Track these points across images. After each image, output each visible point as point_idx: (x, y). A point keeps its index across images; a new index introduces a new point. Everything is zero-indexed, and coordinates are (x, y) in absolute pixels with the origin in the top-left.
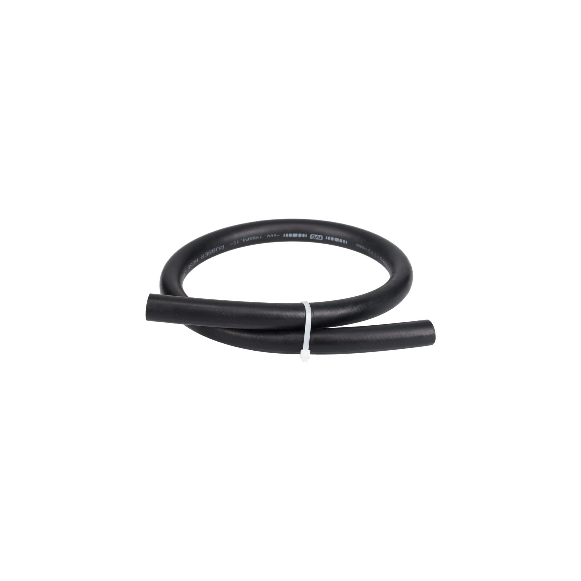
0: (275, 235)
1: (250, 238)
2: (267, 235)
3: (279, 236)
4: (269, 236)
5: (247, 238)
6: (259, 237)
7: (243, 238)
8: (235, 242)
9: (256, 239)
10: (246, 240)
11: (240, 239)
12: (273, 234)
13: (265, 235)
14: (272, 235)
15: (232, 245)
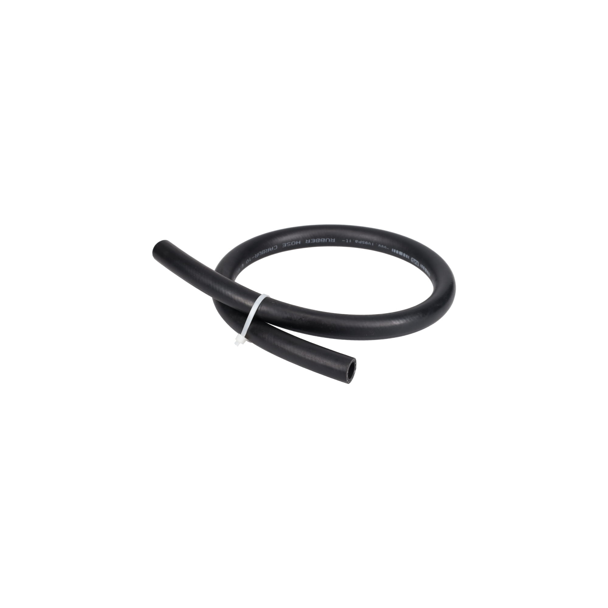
0: (385, 247)
1: (362, 242)
2: (378, 244)
3: (388, 249)
4: (380, 245)
5: (359, 240)
6: (371, 244)
7: (356, 239)
8: (347, 240)
9: (368, 245)
10: (358, 242)
11: (353, 239)
12: (384, 246)
13: (376, 244)
14: (382, 246)
15: (343, 242)
